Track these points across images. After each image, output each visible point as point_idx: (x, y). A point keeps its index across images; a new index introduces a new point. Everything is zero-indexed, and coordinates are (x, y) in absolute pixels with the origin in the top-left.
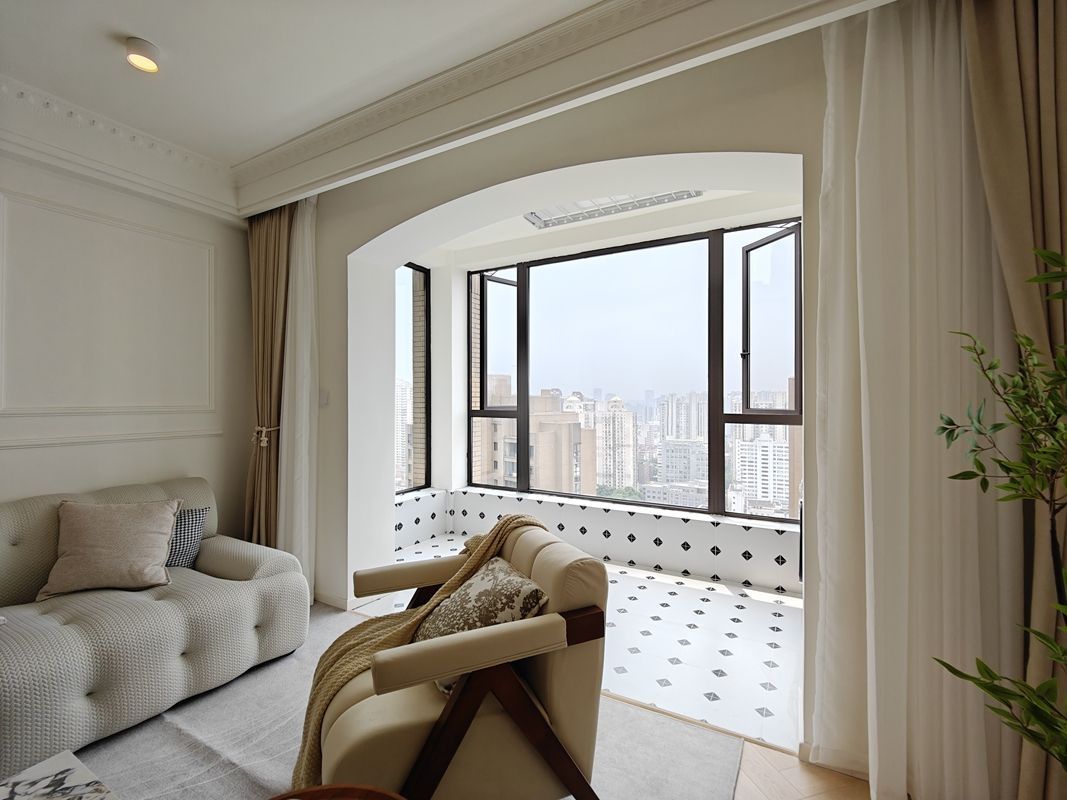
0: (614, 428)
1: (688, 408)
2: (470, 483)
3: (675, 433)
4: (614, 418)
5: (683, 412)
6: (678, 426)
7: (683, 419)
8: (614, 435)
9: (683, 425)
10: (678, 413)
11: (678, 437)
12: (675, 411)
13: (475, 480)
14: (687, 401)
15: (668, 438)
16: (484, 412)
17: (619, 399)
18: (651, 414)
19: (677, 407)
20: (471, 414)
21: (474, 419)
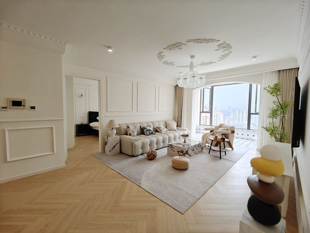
0: (217, 118)
1: (243, 112)
2: (200, 124)
3: (238, 121)
4: (217, 115)
5: (241, 113)
6: (239, 118)
7: (241, 116)
8: (217, 120)
9: (241, 118)
10: (239, 114)
11: (239, 122)
12: (238, 113)
13: (201, 124)
14: (243, 110)
15: (235, 122)
16: (203, 112)
17: (219, 109)
18: (230, 114)
19: (239, 112)
20: (201, 112)
21: (201, 113)
